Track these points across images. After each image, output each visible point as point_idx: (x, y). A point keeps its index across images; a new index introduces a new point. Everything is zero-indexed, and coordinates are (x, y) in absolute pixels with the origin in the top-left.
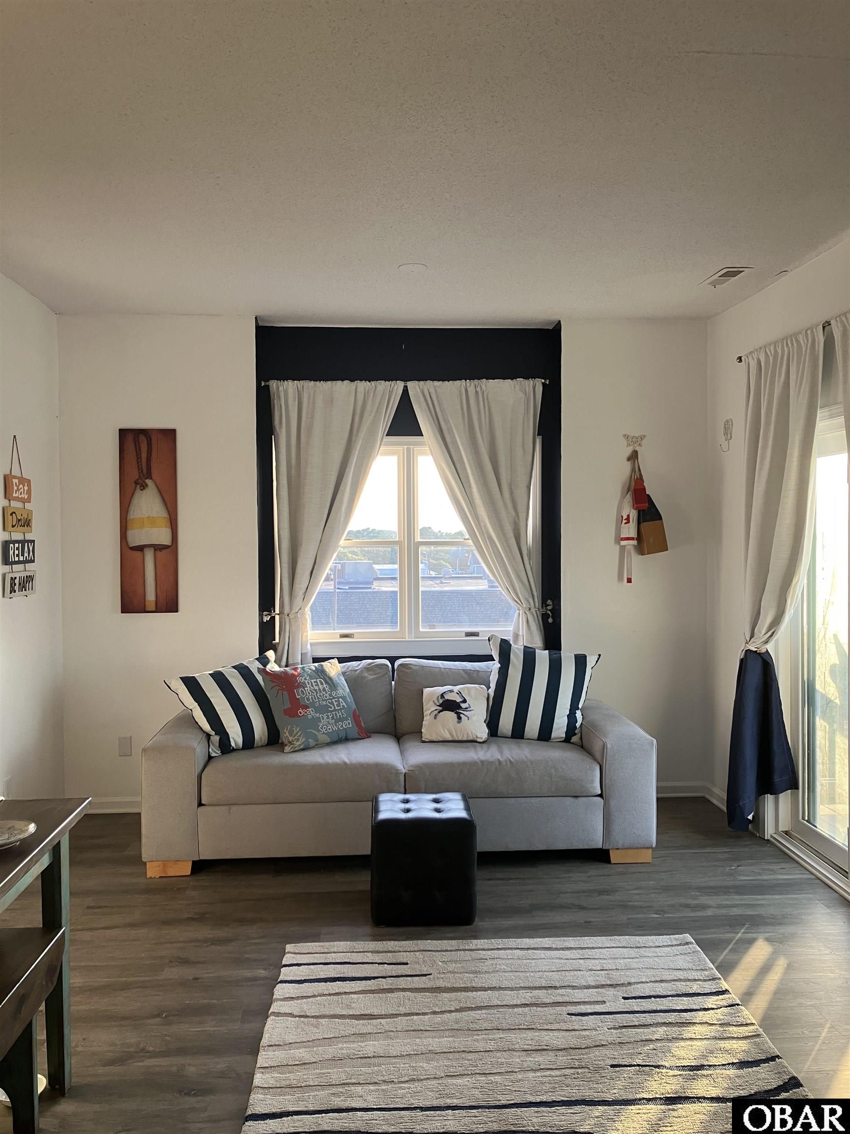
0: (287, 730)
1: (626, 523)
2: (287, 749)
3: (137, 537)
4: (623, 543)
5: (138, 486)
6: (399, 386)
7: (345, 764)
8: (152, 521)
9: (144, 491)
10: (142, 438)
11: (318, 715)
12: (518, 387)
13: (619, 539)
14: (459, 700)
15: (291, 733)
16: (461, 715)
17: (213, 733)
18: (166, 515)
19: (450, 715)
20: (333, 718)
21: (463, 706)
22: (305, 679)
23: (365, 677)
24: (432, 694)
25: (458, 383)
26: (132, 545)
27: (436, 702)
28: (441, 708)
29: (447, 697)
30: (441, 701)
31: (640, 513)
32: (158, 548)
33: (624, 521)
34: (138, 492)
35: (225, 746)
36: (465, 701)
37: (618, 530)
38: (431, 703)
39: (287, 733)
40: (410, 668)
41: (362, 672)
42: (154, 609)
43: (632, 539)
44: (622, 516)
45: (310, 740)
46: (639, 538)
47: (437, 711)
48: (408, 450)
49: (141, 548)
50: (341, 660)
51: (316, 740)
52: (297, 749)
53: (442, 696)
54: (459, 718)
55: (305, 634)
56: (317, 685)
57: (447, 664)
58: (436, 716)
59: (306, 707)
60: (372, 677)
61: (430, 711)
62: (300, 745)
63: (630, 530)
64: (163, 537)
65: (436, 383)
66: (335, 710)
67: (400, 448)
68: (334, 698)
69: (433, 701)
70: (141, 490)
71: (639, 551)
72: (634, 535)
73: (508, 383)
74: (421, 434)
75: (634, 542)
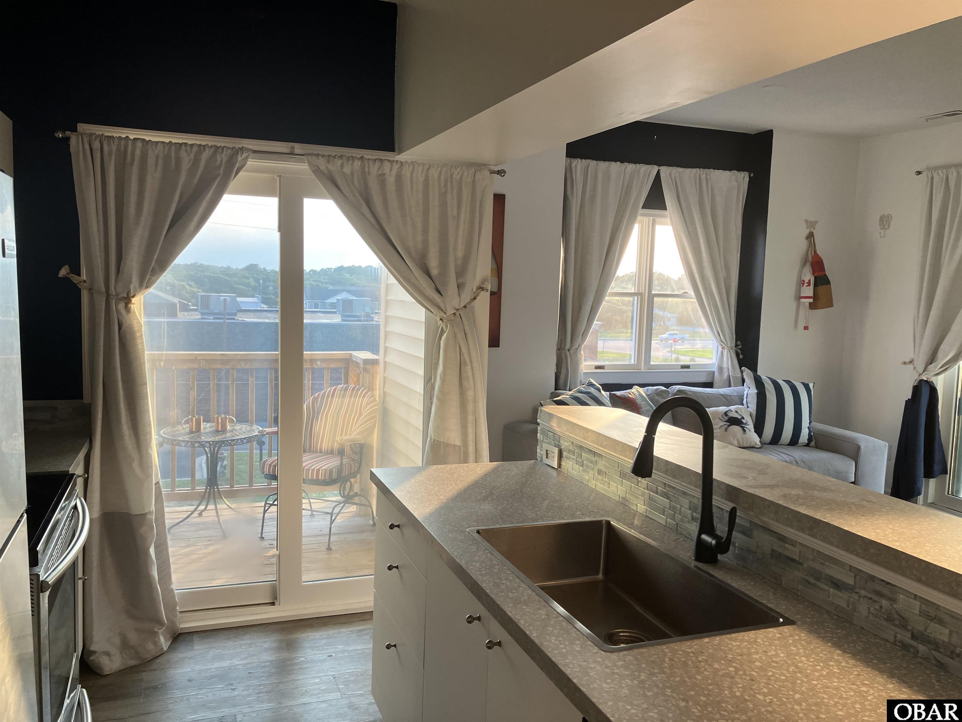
1: (807, 286)
4: (803, 300)
6: (655, 169)
12: (733, 177)
13: (799, 297)
14: (740, 417)
16: (745, 428)
18: (495, 266)
19: (736, 429)
21: (743, 421)
24: (716, 413)
25: (694, 170)
27: (722, 419)
28: (729, 424)
29: (729, 415)
30: (727, 418)
31: (816, 278)
33: (806, 284)
36: (743, 418)
37: (798, 291)
43: (809, 297)
44: (804, 281)
46: (815, 297)
47: (726, 426)
50: (641, 386)
53: (726, 414)
54: (744, 431)
55: (580, 365)
58: (726, 430)
61: (720, 426)
63: (809, 291)
64: (494, 286)
65: (681, 169)
67: (647, 219)
69: (720, 418)
71: (812, 306)
72: (811, 294)
73: (727, 173)
74: (665, 209)
75: (811, 300)
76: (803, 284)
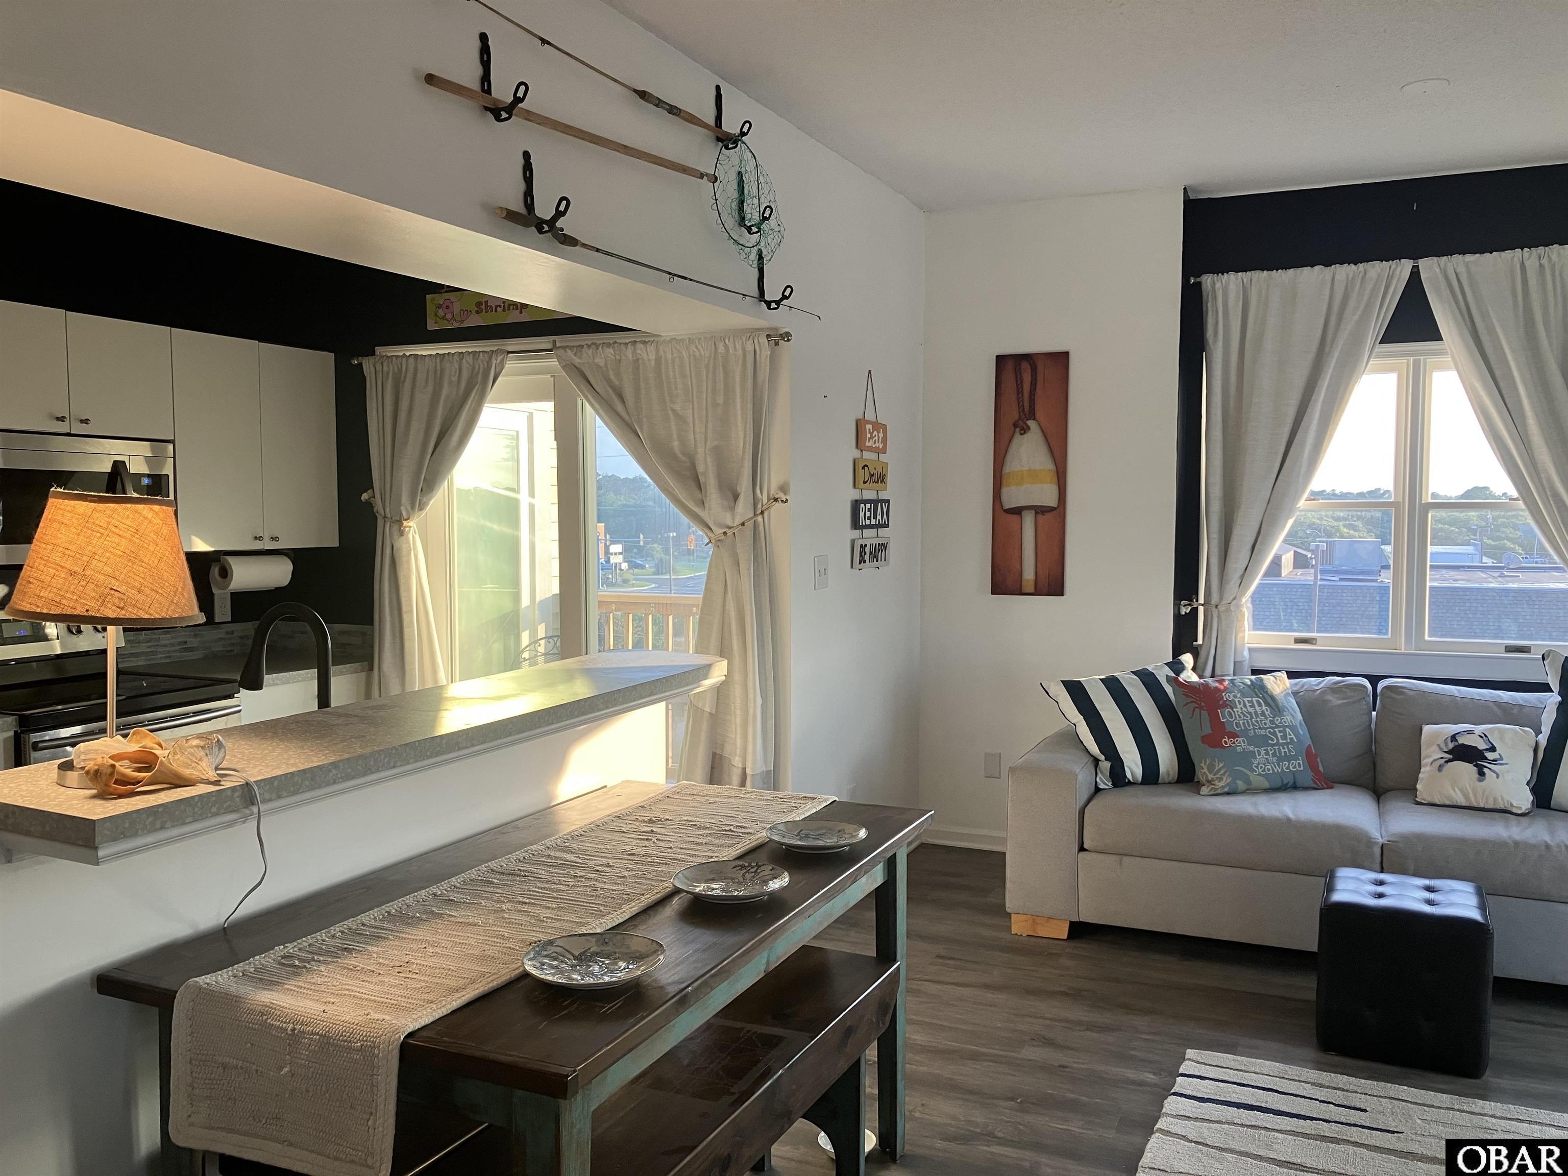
0: (1205, 764)
2: (1204, 790)
3: (1014, 497)
5: (1018, 430)
7: (1289, 820)
8: (1034, 476)
9: (1026, 436)
10: (1025, 365)
11: (1251, 748)
14: (1483, 747)
15: (1211, 768)
16: (1486, 770)
17: (1102, 757)
18: (1050, 466)
20: (1274, 755)
21: (1490, 756)
22: (1235, 696)
23: (1326, 702)
24: (1436, 735)
25: (1508, 253)
26: (1006, 507)
27: (1443, 746)
28: (1451, 756)
29: (1461, 740)
30: (1451, 746)
32: (1040, 511)
34: (1017, 438)
35: (1118, 777)
36: (1493, 749)
38: (1435, 748)
39: (1205, 768)
40: (1402, 693)
41: (1324, 693)
42: (1032, 591)
45: (1240, 783)
47: (1444, 760)
48: (1417, 364)
49: (1018, 511)
50: (1292, 675)
51: (1248, 781)
52: (1219, 791)
53: (1454, 738)
54: (1482, 774)
55: (1240, 635)
56: (1253, 706)
57: (1468, 693)
58: (1440, 768)
59: (1234, 735)
60: (1340, 702)
61: (1431, 759)
62: (1223, 787)
64: (1049, 498)
65: (1469, 258)
66: (1278, 744)
67: (1404, 361)
68: (1277, 727)
69: (1438, 745)
70: (1021, 434)
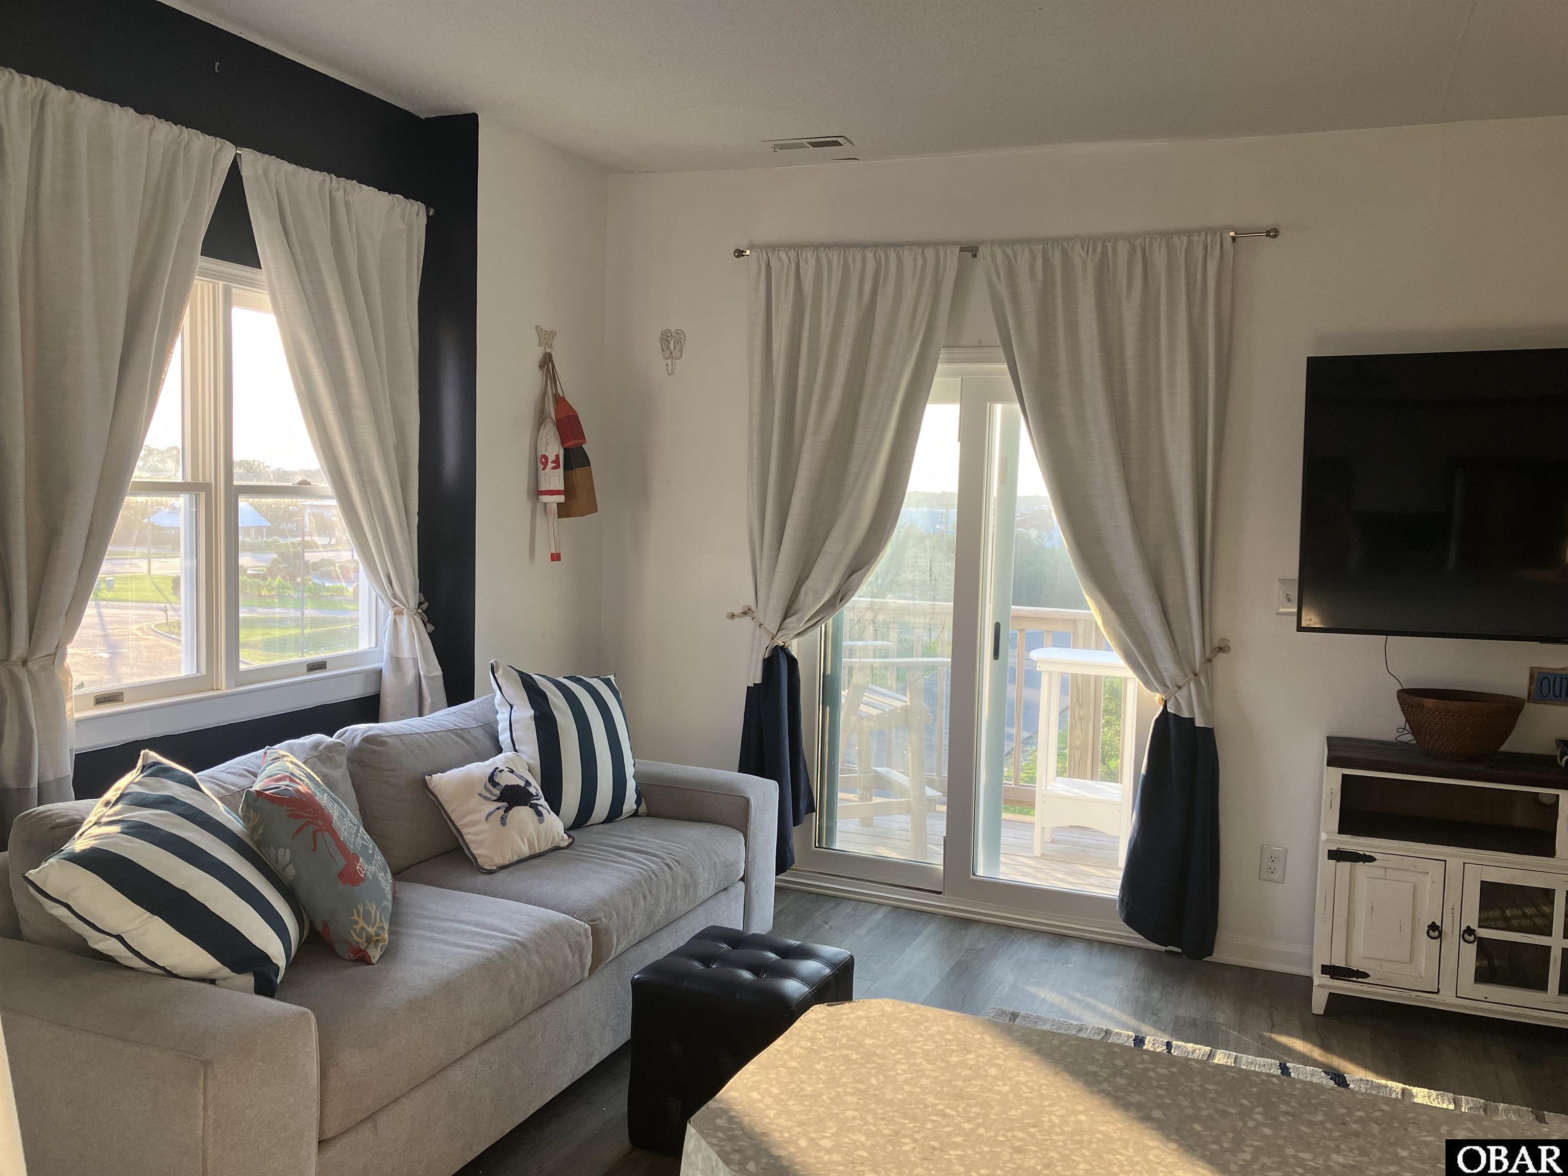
0: (359, 916)
1: (554, 468)
2: (375, 954)
4: (545, 498)
6: (228, 151)
11: (371, 869)
12: (398, 210)
13: (537, 493)
15: (367, 916)
16: (540, 808)
21: (532, 791)
22: (321, 799)
25: (318, 176)
27: (488, 795)
28: (505, 804)
30: (497, 792)
31: (566, 451)
33: (550, 465)
36: (528, 784)
37: (535, 478)
43: (557, 493)
44: (546, 458)
46: (569, 490)
47: (501, 812)
48: (227, 293)
53: (491, 780)
54: (540, 814)
58: (503, 820)
59: (357, 857)
63: (554, 479)
71: (564, 511)
72: (561, 487)
73: (383, 199)
74: (255, 263)
75: (561, 499)
76: (545, 465)
